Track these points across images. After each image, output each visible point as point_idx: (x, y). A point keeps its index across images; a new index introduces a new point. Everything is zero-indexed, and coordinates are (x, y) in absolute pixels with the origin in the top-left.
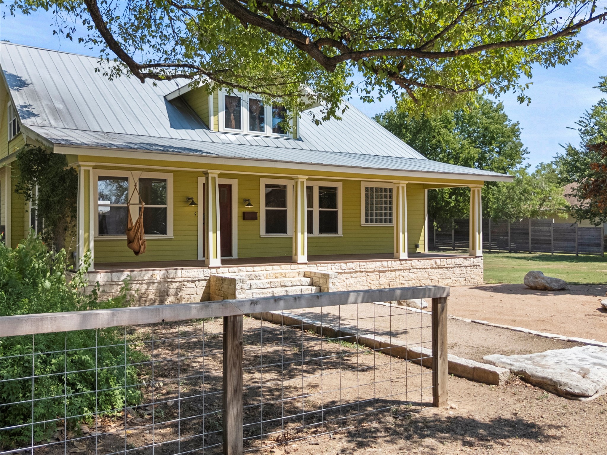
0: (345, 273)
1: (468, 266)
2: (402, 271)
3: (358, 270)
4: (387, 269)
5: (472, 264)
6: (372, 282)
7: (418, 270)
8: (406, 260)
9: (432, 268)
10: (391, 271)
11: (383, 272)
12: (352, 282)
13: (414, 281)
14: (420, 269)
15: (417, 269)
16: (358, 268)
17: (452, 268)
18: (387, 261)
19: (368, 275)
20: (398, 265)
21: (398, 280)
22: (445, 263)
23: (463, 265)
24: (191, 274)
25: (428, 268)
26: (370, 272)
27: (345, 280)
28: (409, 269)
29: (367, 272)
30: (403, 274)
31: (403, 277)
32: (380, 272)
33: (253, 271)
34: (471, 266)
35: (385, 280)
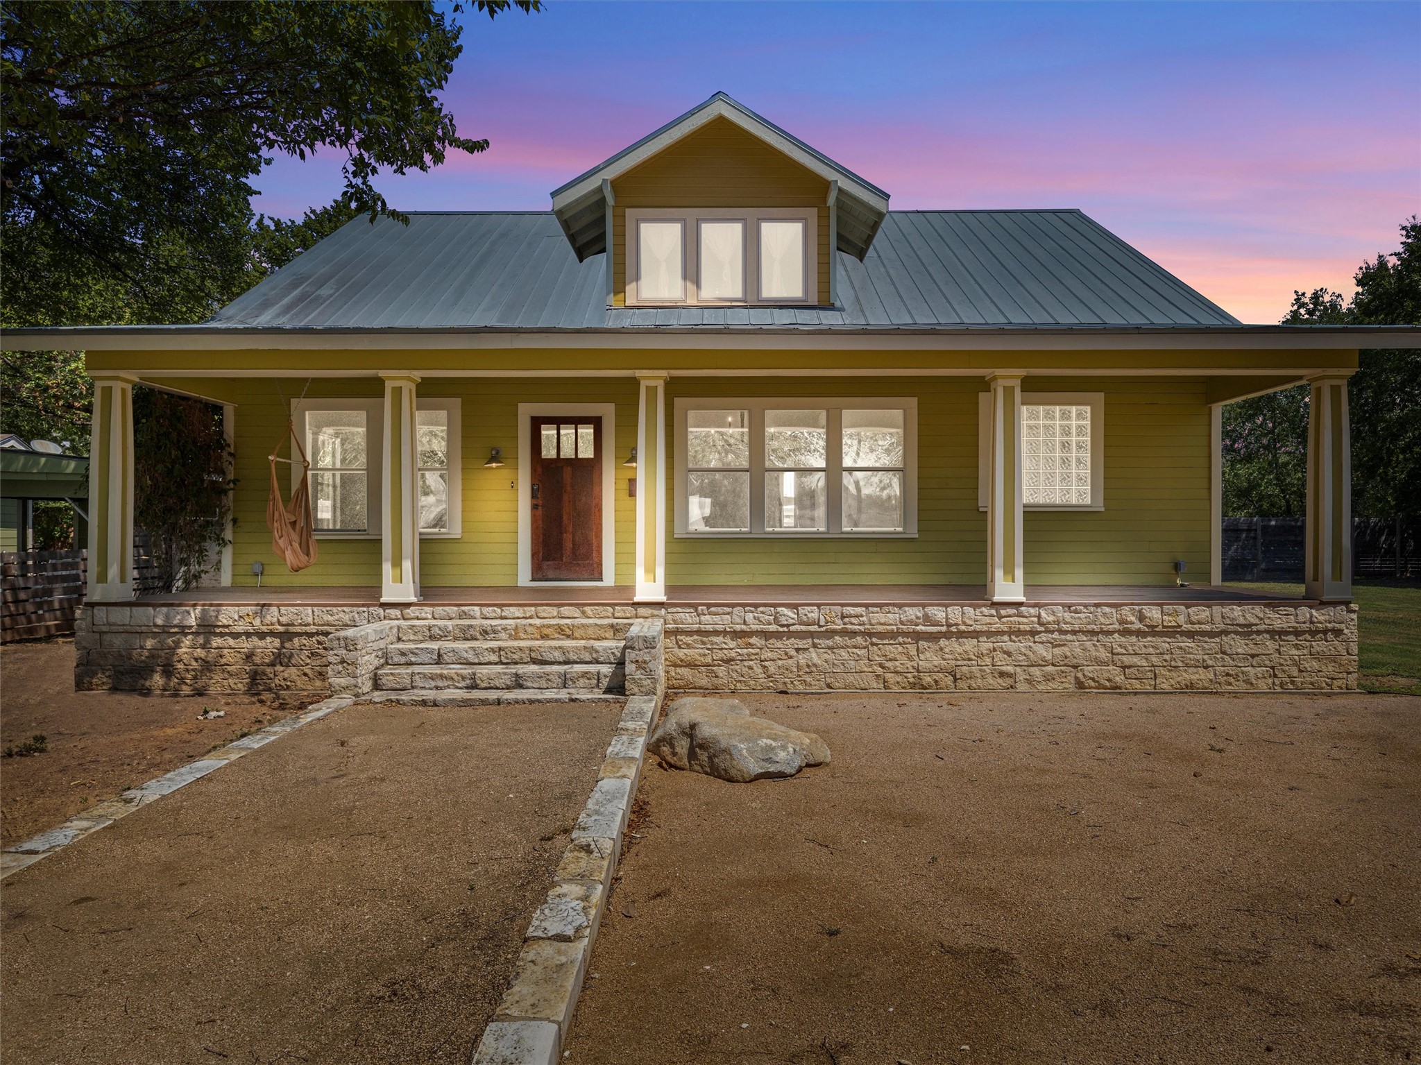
0: (791, 635)
1: (1287, 633)
2: (1006, 638)
3: (839, 626)
4: (944, 629)
5: (1305, 627)
6: (889, 664)
7: (1069, 637)
8: (1021, 604)
9: (1125, 632)
10: (961, 635)
11: (933, 637)
12: (816, 659)
13: (1050, 668)
14: (1074, 632)
15: (1061, 632)
16: (839, 622)
17: (1211, 634)
18: (946, 606)
19: (873, 644)
20: (988, 620)
21: (988, 661)
22: (1181, 619)
23: (1262, 627)
24: (336, 617)
25: (1109, 633)
26: (881, 635)
27: (793, 653)
28: (1033, 633)
29: (871, 635)
30: (1010, 646)
31: (1009, 654)
32: (918, 636)
33: (502, 618)
34: (1297, 633)
35: (937, 661)
